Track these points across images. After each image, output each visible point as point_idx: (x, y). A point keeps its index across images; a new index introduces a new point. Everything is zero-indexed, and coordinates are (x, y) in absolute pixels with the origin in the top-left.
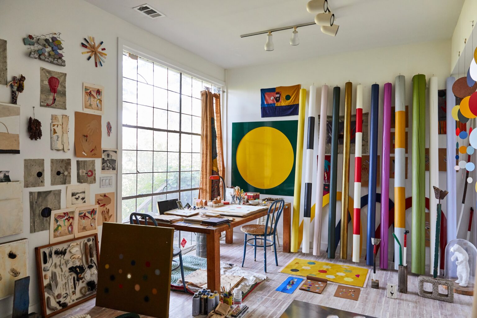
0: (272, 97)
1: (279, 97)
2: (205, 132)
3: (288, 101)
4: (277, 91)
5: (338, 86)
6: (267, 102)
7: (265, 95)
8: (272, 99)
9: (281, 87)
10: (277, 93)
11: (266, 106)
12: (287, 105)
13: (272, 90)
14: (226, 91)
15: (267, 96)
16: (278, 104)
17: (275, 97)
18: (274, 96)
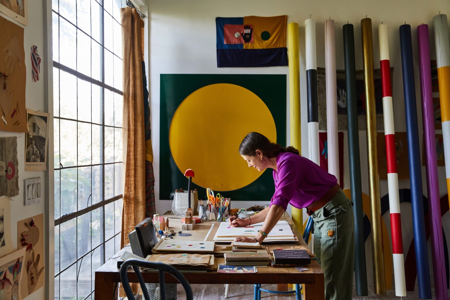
0: (237, 33)
1: (250, 34)
2: (132, 87)
3: (267, 41)
4: (246, 23)
5: (349, 23)
6: (228, 41)
7: (224, 29)
8: (236, 36)
9: (253, 17)
10: (247, 27)
11: (227, 47)
12: (265, 48)
13: (238, 21)
14: (147, 15)
15: (227, 31)
16: (249, 46)
17: (242, 34)
18: (240, 32)
